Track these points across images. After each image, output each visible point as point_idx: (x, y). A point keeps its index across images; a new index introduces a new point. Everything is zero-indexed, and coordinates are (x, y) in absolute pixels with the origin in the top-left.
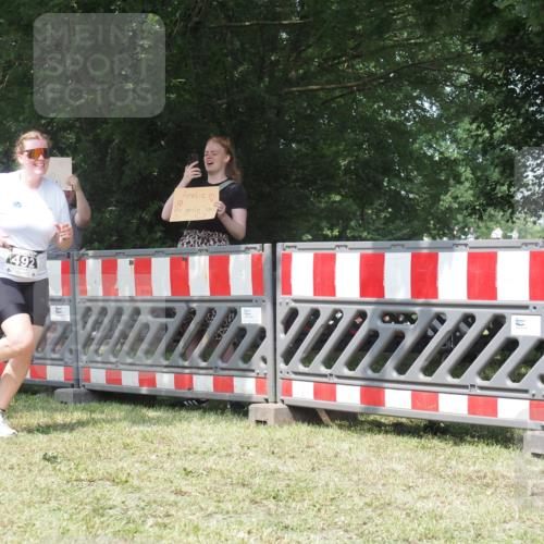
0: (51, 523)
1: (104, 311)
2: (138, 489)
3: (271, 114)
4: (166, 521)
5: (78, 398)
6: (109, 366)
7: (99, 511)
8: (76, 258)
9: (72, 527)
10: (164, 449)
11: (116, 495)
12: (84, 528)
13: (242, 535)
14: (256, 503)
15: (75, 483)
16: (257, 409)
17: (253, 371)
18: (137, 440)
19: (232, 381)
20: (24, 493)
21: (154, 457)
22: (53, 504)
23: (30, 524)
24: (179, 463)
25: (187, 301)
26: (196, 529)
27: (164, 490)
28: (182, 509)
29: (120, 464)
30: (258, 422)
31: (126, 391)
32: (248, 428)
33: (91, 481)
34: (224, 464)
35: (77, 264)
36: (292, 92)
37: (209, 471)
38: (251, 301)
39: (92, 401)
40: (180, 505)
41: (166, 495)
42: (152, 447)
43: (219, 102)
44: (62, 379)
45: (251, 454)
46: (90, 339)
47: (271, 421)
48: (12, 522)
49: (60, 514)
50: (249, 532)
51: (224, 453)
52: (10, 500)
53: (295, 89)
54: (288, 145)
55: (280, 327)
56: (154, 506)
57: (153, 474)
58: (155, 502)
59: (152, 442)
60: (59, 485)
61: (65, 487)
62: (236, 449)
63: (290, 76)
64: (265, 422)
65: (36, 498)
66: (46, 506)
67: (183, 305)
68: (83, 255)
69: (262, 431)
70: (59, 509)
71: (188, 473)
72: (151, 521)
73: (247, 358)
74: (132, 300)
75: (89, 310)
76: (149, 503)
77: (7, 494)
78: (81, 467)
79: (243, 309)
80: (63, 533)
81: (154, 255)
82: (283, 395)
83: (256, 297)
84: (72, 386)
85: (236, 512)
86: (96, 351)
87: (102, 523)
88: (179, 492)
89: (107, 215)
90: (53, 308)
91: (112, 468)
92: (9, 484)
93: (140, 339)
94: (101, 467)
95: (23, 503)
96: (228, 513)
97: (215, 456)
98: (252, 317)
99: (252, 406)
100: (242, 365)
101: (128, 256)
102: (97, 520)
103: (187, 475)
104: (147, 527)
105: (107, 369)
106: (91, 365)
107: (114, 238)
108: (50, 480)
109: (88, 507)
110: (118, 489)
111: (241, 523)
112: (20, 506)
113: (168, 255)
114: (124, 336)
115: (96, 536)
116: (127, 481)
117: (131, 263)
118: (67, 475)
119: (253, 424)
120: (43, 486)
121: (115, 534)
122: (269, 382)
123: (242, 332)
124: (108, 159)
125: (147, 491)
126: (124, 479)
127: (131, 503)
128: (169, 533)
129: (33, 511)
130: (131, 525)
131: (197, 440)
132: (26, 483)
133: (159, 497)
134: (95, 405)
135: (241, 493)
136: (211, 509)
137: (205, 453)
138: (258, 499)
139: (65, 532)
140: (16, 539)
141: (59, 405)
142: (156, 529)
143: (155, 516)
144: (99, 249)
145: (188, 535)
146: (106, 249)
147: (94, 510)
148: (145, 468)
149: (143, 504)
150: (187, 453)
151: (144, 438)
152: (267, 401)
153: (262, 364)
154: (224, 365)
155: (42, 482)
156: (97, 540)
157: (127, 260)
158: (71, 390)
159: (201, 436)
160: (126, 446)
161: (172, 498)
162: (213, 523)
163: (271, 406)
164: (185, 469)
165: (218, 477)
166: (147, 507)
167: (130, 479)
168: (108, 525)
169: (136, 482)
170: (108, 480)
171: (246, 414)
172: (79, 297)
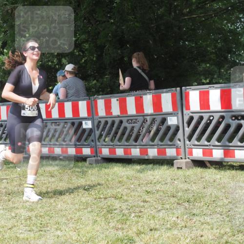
0: (89, 218)
1: (106, 122)
2: (127, 201)
3: (176, 29)
4: (140, 214)
5: (97, 162)
6: (110, 147)
7: (110, 211)
8: (93, 99)
9: (98, 219)
10: (137, 182)
11: (117, 204)
12: (104, 219)
13: (174, 219)
14: (180, 204)
15: (98, 200)
16: (177, 162)
17: (175, 145)
18: (125, 179)
19: (165, 150)
20: (76, 205)
21: (132, 186)
22: (89, 209)
23: (80, 219)
24: (144, 188)
25: (143, 116)
26: (154, 217)
27: (138, 201)
28: (147, 208)
29: (118, 190)
30: (178, 168)
31: (118, 157)
32: (174, 171)
33: (105, 198)
34: (164, 188)
35: (93, 102)
36: (185, 19)
37: (158, 191)
38: (171, 114)
39: (104, 162)
40: (146, 207)
41: (139, 203)
42: (132, 182)
43: (153, 25)
44: (90, 154)
45: (176, 183)
46: (101, 136)
47: (184, 167)
48: (71, 218)
49: (92, 214)
50: (177, 218)
51: (163, 183)
52: (70, 209)
53: (186, 17)
54: (184, 43)
55: (186, 125)
56: (134, 208)
57: (133, 194)
58: (134, 206)
59: (131, 180)
60: (91, 201)
61: (94, 201)
62: (169, 180)
63: (184, 12)
64: (181, 168)
65: (82, 207)
66: (86, 210)
67: (142, 117)
68: (96, 98)
69: (180, 172)
70: (92, 212)
71: (148, 192)
72: (133, 215)
73: (171, 139)
74: (118, 117)
75: (100, 122)
76: (132, 207)
77: (68, 206)
78: (100, 192)
79: (168, 118)
80: (95, 222)
81: (127, 96)
82: (189, 155)
83: (174, 112)
84: (94, 157)
85: (171, 209)
86: (104, 140)
87: (112, 217)
88: (145, 201)
89: (105, 79)
90: (84, 122)
91: (114, 192)
92: (69, 201)
93: (123, 134)
94: (110, 192)
95: (76, 209)
96: (167, 209)
97: (160, 184)
98: (172, 121)
99: (175, 161)
100: (170, 143)
101: (116, 97)
102: (109, 215)
103: (148, 193)
104: (131, 217)
105: (109, 148)
106: (102, 147)
107: (109, 90)
108: (87, 199)
109: (105, 210)
110: (117, 201)
111: (173, 214)
112: (75, 211)
113: (133, 95)
114: (116, 133)
115: (109, 223)
116: (121, 198)
117: (117, 100)
118: (94, 196)
119: (176, 169)
120: (84, 202)
121: (117, 221)
122: (182, 150)
123: (169, 128)
124: (104, 54)
125: (131, 201)
126: (120, 196)
127: (124, 207)
128: (142, 220)
129: (81, 213)
130: (125, 217)
131: (152, 178)
132: (76, 201)
133: (136, 204)
134: (105, 164)
135: (173, 200)
136: (159, 208)
137: (155, 183)
138: (181, 203)
139: (95, 221)
140: (74, 226)
141: (89, 165)
142: (136, 218)
143: (135, 213)
144: (102, 95)
145: (150, 220)
146: (106, 94)
147: (108, 211)
148: (129, 191)
149: (129, 207)
150: (147, 184)
151: (128, 178)
152: (182, 158)
153: (179, 142)
154: (162, 143)
155: (84, 200)
156: (110, 224)
157: (116, 99)
158: (94, 158)
159: (153, 176)
160: (120, 182)
161: (142, 204)
162: (161, 214)
163: (184, 160)
164: (147, 191)
165: (162, 194)
166: (130, 208)
167: (123, 197)
168: (114, 218)
169: (125, 198)
170: (113, 197)
171: (172, 165)
172: (95, 117)
